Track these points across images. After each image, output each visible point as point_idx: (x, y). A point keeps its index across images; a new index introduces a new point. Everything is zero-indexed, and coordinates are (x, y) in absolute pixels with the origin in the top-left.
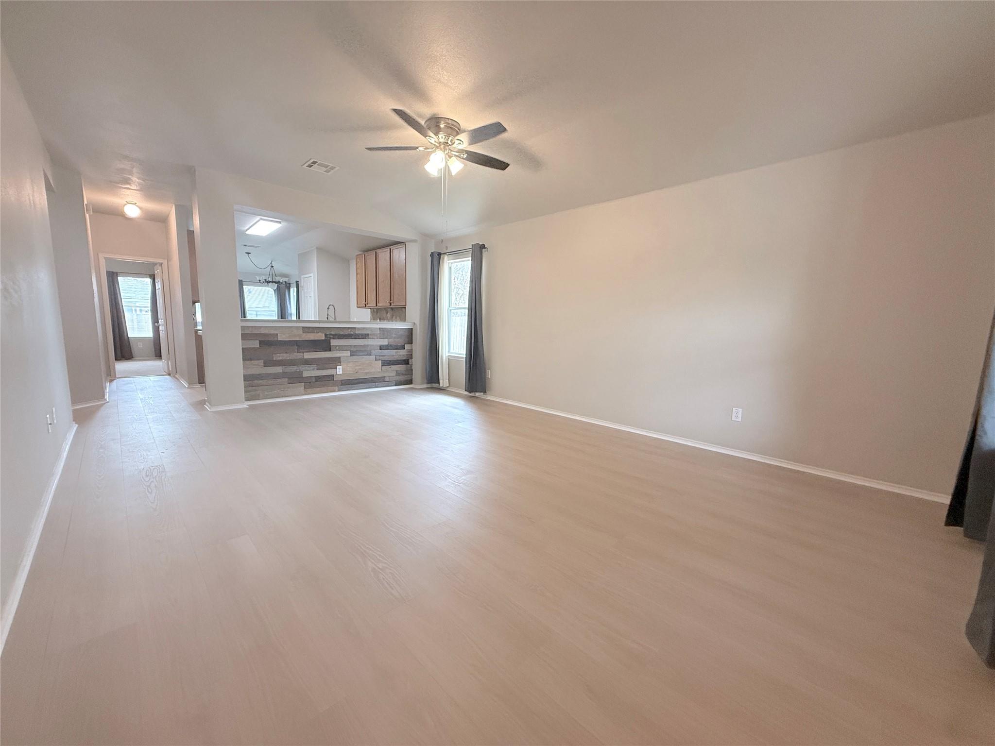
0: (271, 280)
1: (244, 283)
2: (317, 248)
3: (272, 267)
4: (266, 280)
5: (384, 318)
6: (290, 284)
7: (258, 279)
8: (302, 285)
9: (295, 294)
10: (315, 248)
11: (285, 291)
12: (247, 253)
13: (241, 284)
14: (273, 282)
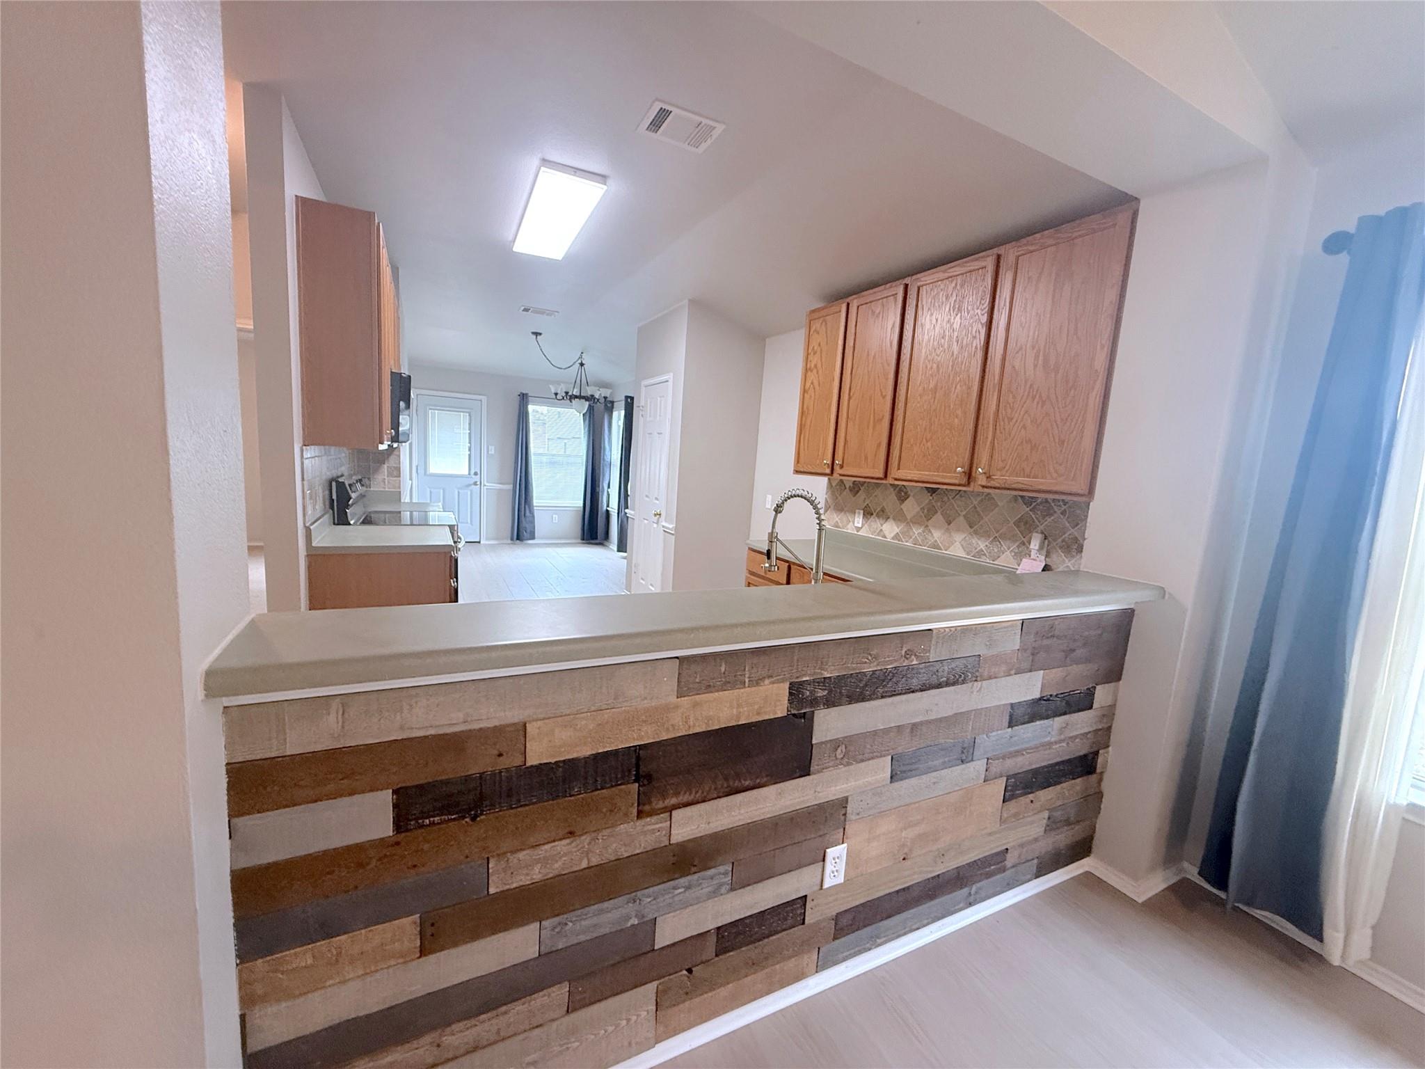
0: (578, 394)
1: (530, 398)
2: (694, 303)
3: (582, 364)
4: (567, 393)
5: (883, 510)
6: (612, 403)
7: (553, 391)
8: (642, 403)
9: (621, 423)
10: (686, 302)
11: (603, 418)
12: (533, 333)
13: (524, 399)
14: (580, 397)
